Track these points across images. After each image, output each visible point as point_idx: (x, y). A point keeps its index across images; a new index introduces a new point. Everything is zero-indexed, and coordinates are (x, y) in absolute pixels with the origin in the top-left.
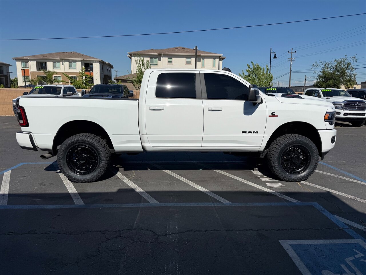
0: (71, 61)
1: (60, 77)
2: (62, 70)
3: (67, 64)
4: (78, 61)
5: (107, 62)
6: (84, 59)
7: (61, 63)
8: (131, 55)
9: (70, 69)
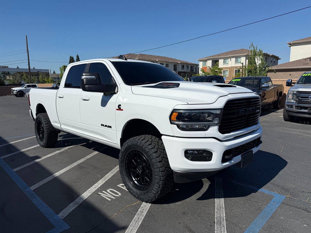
0: (237, 57)
1: (228, 71)
2: (229, 66)
3: (234, 60)
4: (244, 56)
5: (271, 55)
6: (248, 54)
7: (229, 59)
8: (290, 44)
9: (236, 64)
